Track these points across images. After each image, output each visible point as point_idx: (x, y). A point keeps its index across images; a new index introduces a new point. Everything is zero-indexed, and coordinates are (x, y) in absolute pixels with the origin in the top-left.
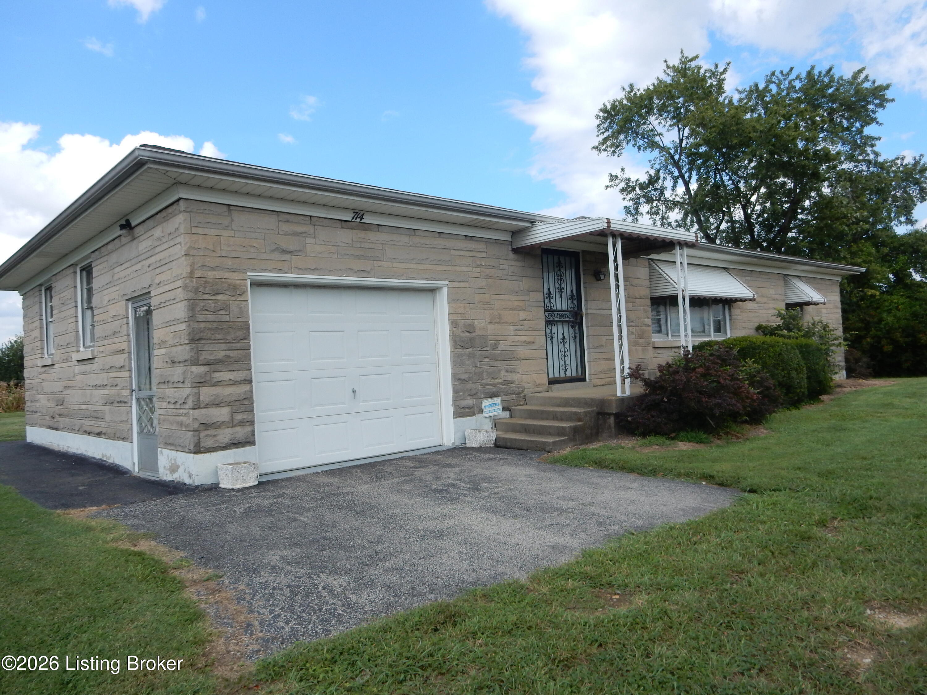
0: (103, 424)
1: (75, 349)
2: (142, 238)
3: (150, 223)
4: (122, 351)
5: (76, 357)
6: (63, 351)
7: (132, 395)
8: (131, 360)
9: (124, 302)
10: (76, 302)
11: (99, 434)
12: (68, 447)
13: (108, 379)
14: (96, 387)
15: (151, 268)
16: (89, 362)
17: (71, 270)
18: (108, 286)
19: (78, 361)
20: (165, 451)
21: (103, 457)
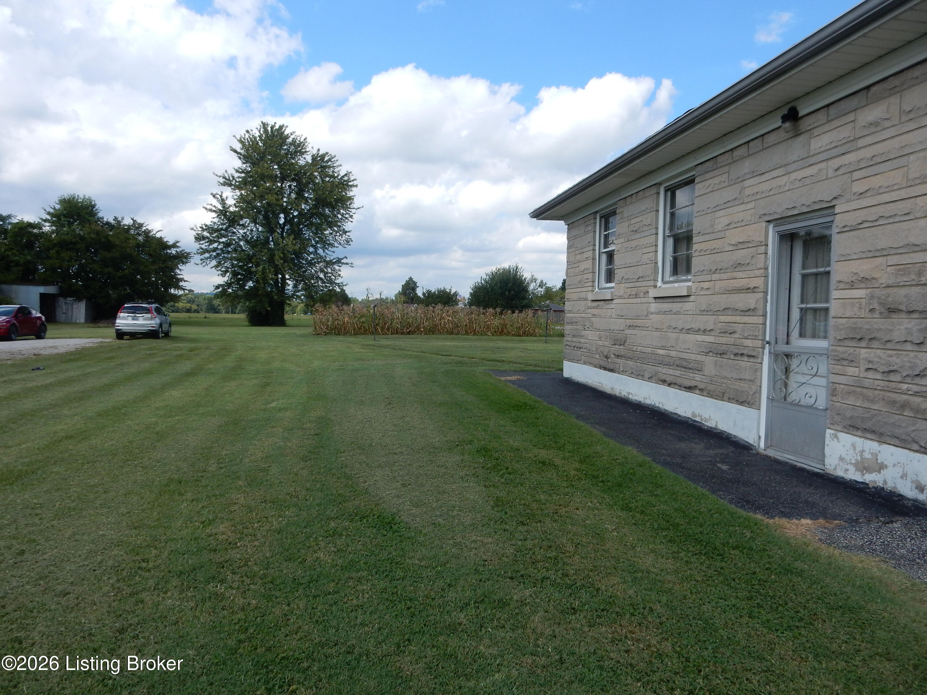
0: (698, 377)
1: (652, 283)
2: (816, 132)
3: (854, 102)
4: (754, 290)
5: (653, 293)
6: (628, 285)
7: (763, 348)
8: (767, 302)
9: (764, 224)
10: (657, 228)
11: (689, 389)
12: (629, 393)
13: (715, 324)
14: (689, 331)
15: (841, 172)
16: (683, 300)
17: (654, 190)
18: (725, 206)
19: (655, 298)
21: (695, 416)
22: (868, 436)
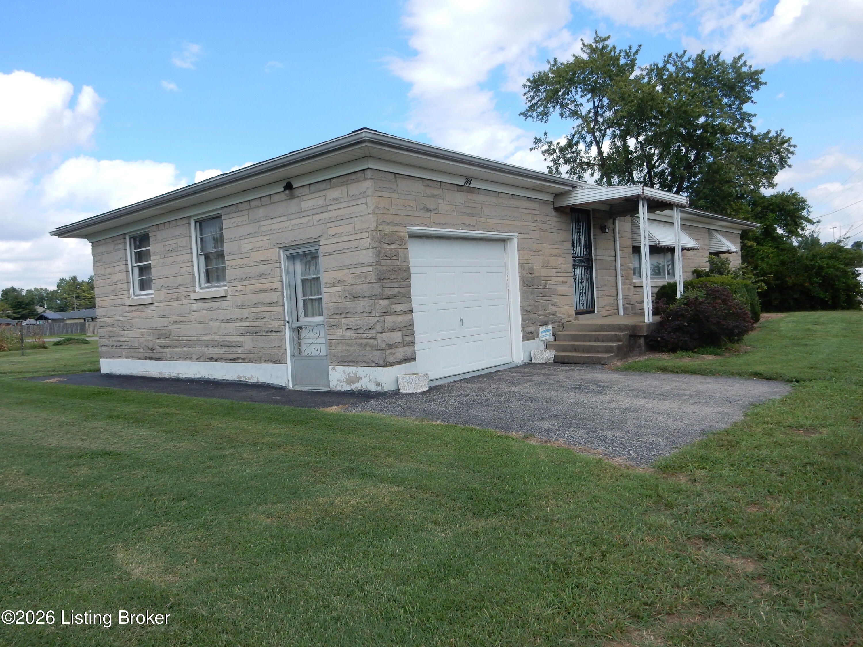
0: (239, 351)
1: (192, 289)
2: (304, 198)
3: (323, 186)
4: (275, 290)
5: (193, 296)
6: (168, 291)
7: (285, 325)
8: (283, 297)
9: (277, 250)
10: (191, 249)
11: (234, 360)
12: (179, 374)
13: (249, 313)
14: (228, 321)
15: (321, 222)
16: (221, 299)
17: (185, 221)
18: (248, 236)
19: (196, 300)
20: (339, 368)
21: (240, 377)
22: (351, 364)
